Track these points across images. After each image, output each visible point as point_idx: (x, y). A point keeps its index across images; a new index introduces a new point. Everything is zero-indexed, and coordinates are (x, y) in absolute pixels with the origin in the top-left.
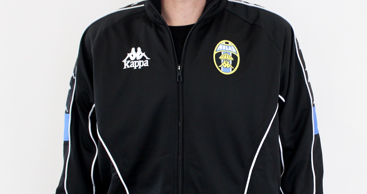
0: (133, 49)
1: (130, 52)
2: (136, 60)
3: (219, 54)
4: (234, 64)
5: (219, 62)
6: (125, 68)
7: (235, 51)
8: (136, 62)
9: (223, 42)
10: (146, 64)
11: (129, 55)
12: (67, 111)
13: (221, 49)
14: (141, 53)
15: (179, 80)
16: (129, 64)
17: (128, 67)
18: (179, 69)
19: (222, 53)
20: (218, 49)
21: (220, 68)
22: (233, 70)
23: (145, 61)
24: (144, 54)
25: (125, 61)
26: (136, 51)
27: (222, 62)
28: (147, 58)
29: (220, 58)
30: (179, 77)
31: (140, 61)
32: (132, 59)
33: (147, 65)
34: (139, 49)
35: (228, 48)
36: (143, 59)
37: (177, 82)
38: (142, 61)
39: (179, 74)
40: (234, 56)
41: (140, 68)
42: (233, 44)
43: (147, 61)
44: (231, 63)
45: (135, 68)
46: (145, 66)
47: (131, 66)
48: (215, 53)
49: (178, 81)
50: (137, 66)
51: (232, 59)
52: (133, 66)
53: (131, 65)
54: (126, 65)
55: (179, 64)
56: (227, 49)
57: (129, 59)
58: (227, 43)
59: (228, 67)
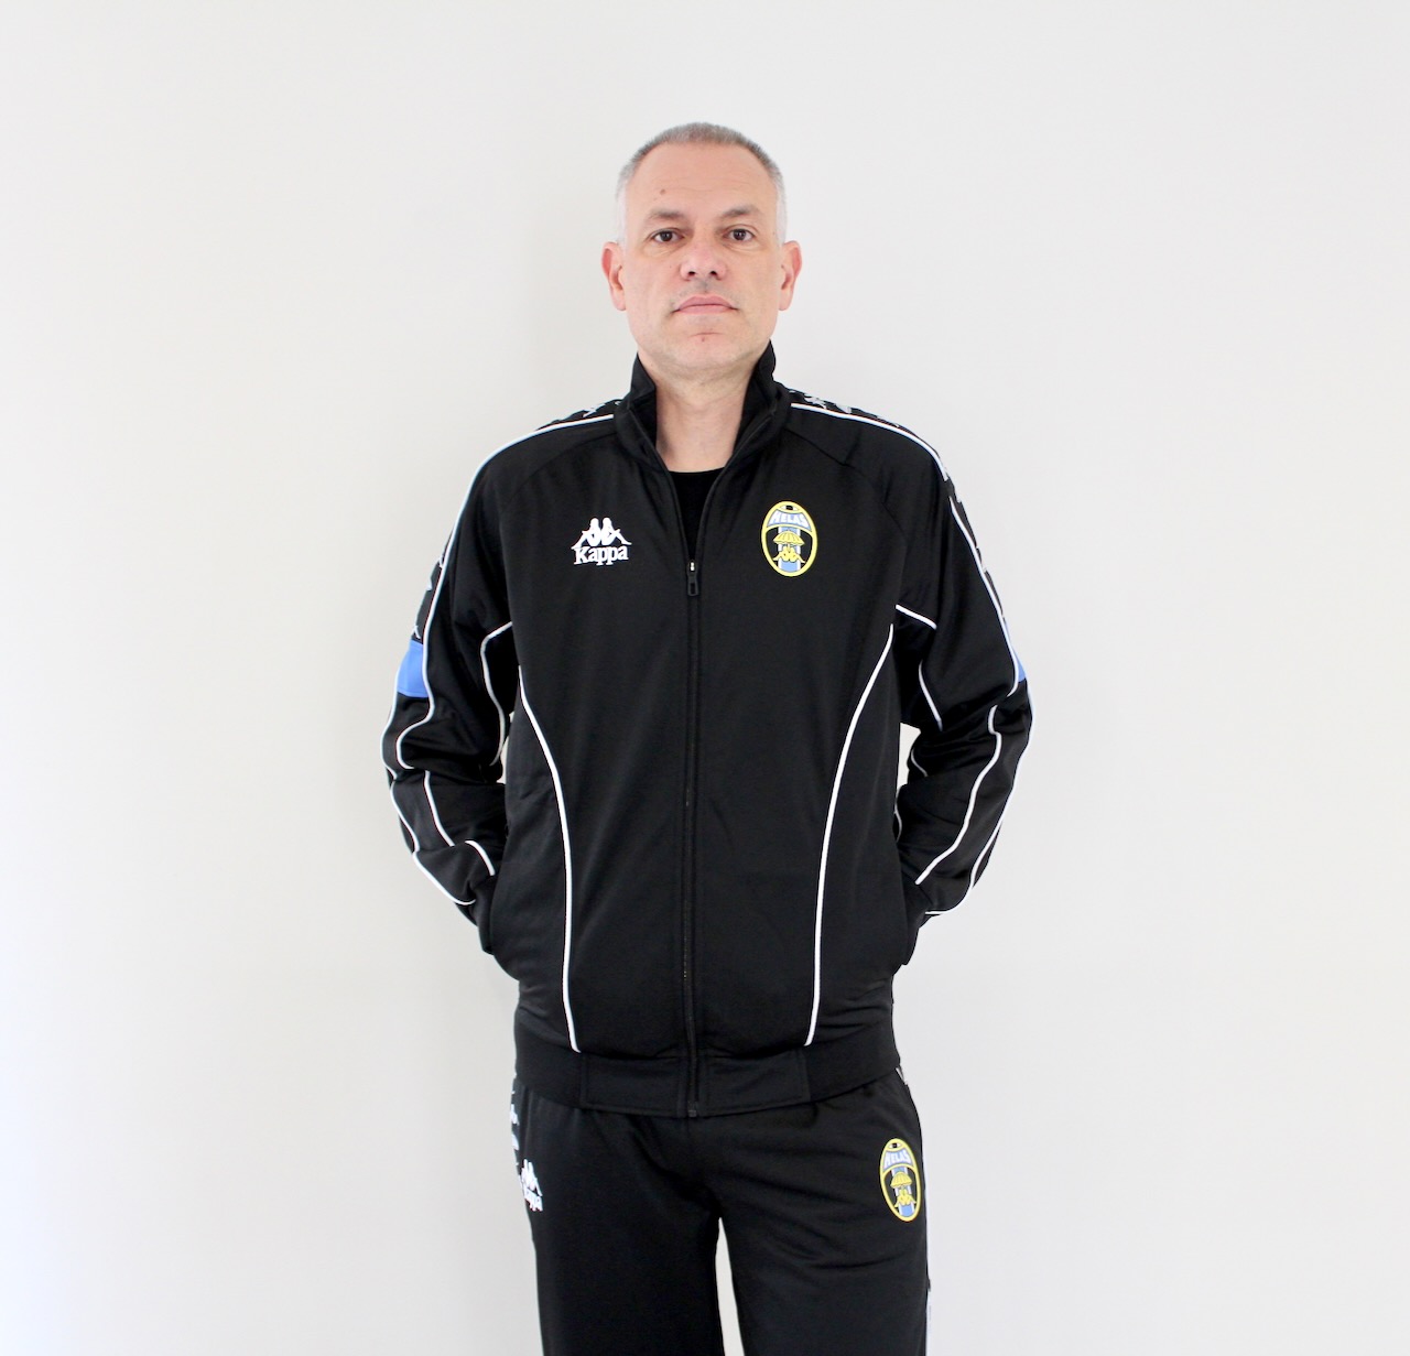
0: (595, 522)
1: (587, 528)
2: (600, 545)
3: (774, 533)
4: (805, 554)
5: (774, 551)
6: (578, 562)
7: (806, 526)
8: (601, 550)
9: (782, 505)
10: (622, 554)
11: (586, 535)
12: (418, 637)
13: (777, 521)
14: (612, 529)
15: (693, 592)
16: (587, 555)
17: (585, 561)
18: (692, 569)
19: (780, 530)
20: (771, 522)
21: (776, 562)
22: (803, 565)
23: (620, 549)
24: (617, 534)
25: (577, 547)
26: (601, 526)
27: (780, 549)
28: (624, 542)
29: (776, 540)
30: (693, 585)
31: (611, 549)
32: (593, 542)
33: (626, 558)
34: (607, 522)
35: (792, 518)
36: (617, 543)
37: (689, 597)
38: (615, 549)
39: (693, 579)
40: (805, 536)
41: (609, 563)
42: (802, 510)
43: (625, 548)
44: (799, 552)
45: (600, 564)
46: (620, 558)
47: (590, 559)
48: (765, 530)
49: (689, 592)
50: (604, 559)
51: (802, 542)
52: (595, 560)
53: (590, 557)
54: (580, 557)
55: (692, 558)
56: (790, 521)
57: (586, 543)
58: (790, 508)
59: (793, 560)
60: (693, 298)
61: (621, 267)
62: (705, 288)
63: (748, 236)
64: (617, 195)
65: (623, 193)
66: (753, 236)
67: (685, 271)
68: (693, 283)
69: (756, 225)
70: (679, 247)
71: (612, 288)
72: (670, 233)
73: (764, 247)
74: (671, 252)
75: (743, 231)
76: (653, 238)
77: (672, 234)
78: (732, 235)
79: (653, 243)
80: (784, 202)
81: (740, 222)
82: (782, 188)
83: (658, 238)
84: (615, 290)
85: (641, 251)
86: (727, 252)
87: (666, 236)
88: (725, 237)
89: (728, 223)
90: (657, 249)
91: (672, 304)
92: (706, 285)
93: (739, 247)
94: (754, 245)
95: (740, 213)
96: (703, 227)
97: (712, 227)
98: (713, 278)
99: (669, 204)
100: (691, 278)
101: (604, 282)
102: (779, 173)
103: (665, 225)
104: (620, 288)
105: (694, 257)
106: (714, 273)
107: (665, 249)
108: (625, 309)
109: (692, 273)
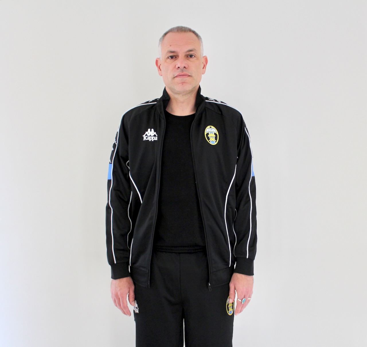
0: (149, 130)
1: (147, 131)
2: (150, 136)
6: (144, 140)
8: (150, 137)
10: (156, 139)
11: (147, 133)
12: (111, 162)
16: (147, 138)
17: (146, 139)
23: (156, 137)
24: (155, 133)
25: (144, 136)
26: (151, 131)
32: (149, 135)
34: (152, 130)
45: (150, 141)
47: (147, 139)
52: (149, 139)
57: (146, 135)
60: (179, 74)
61: (161, 65)
62: (182, 71)
63: (193, 56)
64: (159, 46)
65: (160, 46)
66: (195, 56)
67: (177, 67)
68: (179, 70)
69: (195, 53)
70: (175, 60)
71: (158, 70)
72: (173, 56)
73: (198, 59)
74: (173, 62)
75: (192, 55)
76: (169, 58)
77: (174, 57)
78: (189, 56)
79: (168, 59)
80: (202, 46)
81: (191, 53)
82: (202, 42)
83: (170, 58)
84: (159, 71)
85: (166, 61)
86: (188, 61)
87: (172, 57)
88: (187, 57)
89: (188, 53)
90: (169, 60)
91: (174, 75)
92: (182, 70)
93: (191, 59)
94: (195, 58)
95: (191, 51)
96: (181, 55)
97: (184, 55)
98: (185, 68)
99: (172, 49)
100: (179, 68)
101: (156, 68)
102: (201, 38)
103: (172, 54)
104: (161, 70)
105: (179, 63)
106: (185, 67)
107: (172, 60)
108: (162, 76)
109: (179, 67)
